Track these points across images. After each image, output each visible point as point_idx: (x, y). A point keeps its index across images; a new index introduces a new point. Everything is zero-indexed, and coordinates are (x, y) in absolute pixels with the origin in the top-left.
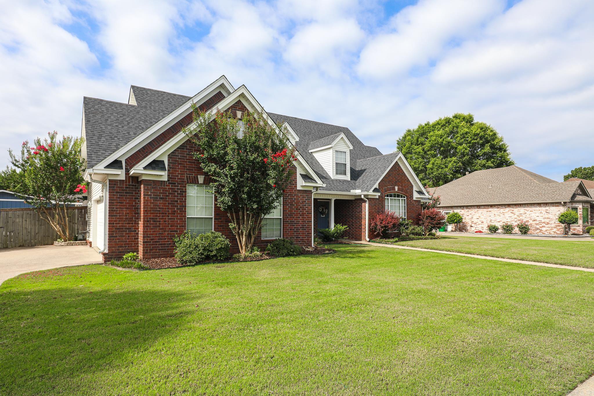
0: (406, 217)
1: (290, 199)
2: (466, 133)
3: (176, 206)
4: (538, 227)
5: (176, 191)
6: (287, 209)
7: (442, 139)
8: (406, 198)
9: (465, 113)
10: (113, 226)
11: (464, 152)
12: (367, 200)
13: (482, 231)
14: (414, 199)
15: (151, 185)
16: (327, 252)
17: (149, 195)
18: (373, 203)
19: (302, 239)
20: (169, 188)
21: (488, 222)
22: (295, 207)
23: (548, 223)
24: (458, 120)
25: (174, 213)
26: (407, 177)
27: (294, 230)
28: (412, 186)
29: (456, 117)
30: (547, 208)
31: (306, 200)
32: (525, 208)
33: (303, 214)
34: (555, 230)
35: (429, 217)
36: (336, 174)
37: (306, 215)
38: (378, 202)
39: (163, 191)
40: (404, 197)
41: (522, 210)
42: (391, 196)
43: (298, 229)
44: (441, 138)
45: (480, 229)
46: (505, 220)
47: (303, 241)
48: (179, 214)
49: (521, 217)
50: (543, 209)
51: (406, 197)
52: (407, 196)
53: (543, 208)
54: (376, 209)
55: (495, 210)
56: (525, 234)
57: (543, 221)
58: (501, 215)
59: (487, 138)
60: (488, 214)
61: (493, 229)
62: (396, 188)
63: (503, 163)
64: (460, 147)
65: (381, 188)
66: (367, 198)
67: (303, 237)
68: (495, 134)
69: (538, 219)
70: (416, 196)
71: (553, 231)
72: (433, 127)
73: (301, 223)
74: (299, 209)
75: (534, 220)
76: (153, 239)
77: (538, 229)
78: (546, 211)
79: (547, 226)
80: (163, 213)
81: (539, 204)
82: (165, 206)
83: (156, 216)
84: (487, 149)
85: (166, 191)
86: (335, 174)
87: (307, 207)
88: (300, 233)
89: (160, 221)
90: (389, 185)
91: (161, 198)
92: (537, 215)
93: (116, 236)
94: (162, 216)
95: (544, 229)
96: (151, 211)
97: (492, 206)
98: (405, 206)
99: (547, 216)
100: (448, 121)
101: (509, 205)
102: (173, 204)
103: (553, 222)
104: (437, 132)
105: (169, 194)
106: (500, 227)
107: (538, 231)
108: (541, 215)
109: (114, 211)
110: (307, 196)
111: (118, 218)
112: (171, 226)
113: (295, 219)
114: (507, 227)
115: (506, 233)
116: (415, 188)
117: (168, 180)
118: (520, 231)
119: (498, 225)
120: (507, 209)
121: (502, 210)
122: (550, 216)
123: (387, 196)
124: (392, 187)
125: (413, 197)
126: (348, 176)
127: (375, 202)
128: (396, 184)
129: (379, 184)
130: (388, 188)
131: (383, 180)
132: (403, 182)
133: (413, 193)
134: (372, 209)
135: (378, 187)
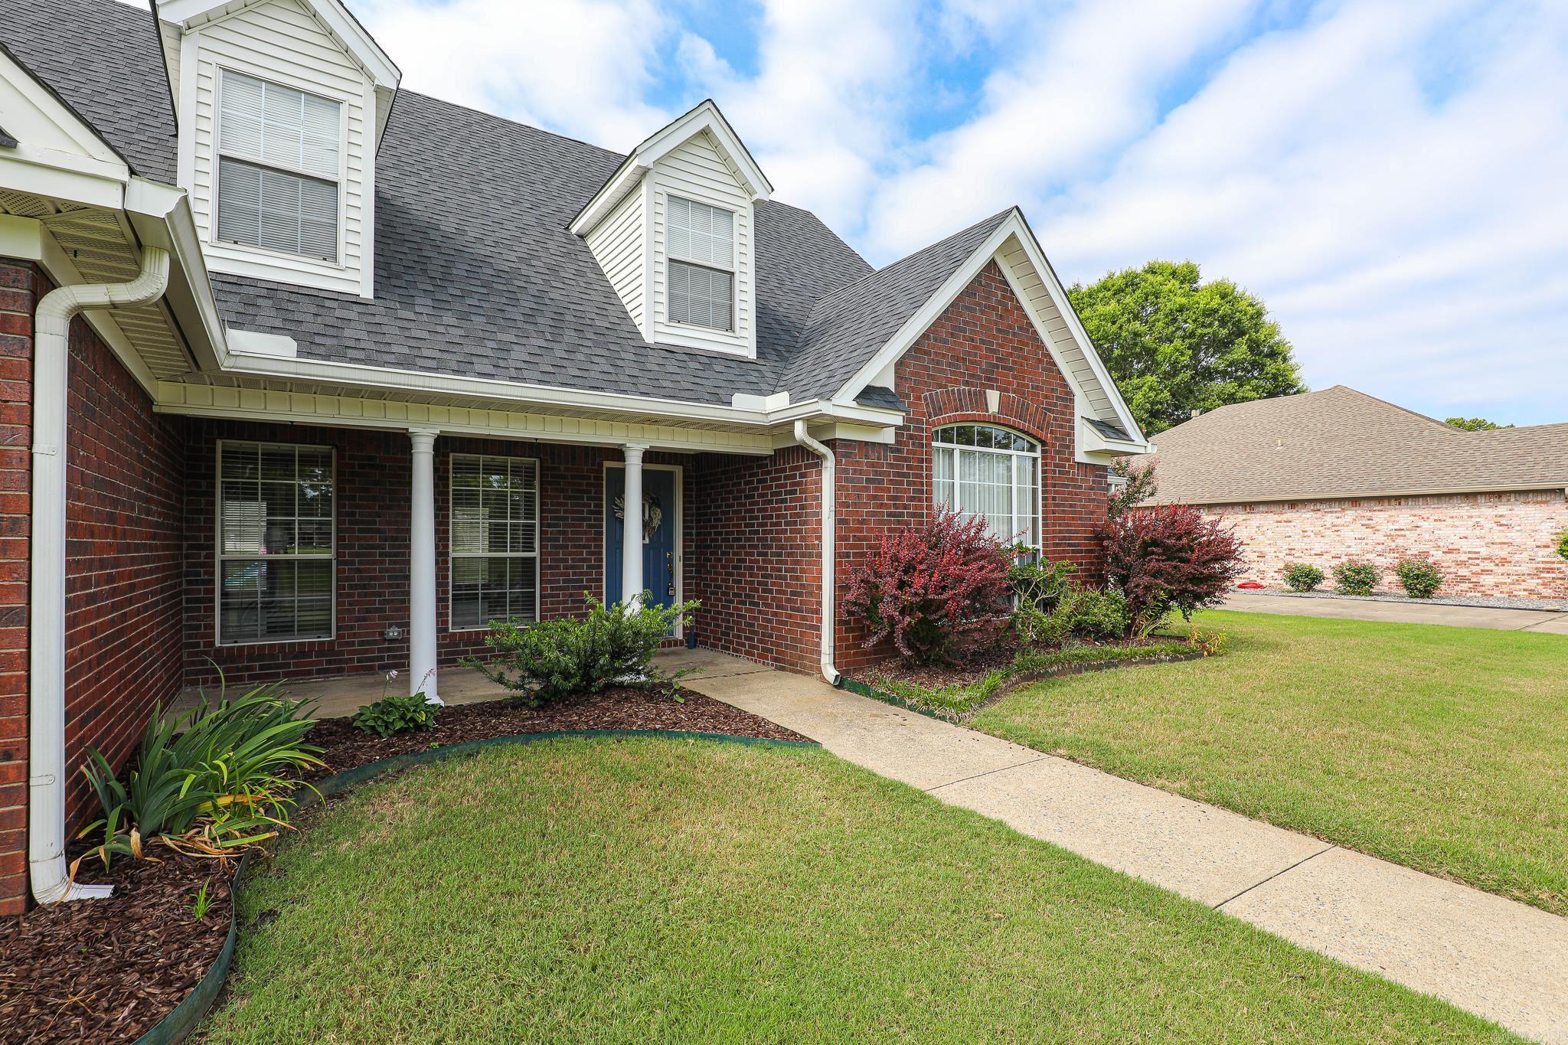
0: (1040, 546)
2: (1181, 309)
4: (1464, 572)
7: (1118, 325)
8: (1038, 454)
9: (1178, 261)
11: (1176, 362)
12: (823, 449)
13: (1259, 581)
14: (1080, 457)
18: (861, 472)
21: (1281, 555)
23: (1504, 561)
24: (1159, 278)
26: (1041, 346)
28: (1068, 397)
29: (1152, 271)
30: (1502, 509)
32: (1413, 512)
34: (1532, 583)
35: (1154, 543)
36: (671, 318)
38: (891, 466)
40: (1032, 448)
41: (1403, 516)
42: (965, 437)
44: (1114, 323)
45: (1253, 578)
46: (1340, 549)
49: (1400, 541)
50: (1486, 512)
51: (1039, 448)
52: (1044, 443)
53: (1483, 509)
54: (881, 506)
55: (1304, 518)
56: (1422, 597)
57: (1484, 552)
58: (1328, 533)
59: (1239, 320)
60: (1284, 528)
61: (1305, 580)
62: (993, 398)
63: (1280, 387)
64: (1167, 348)
65: (913, 390)
66: (831, 444)
68: (1259, 314)
69: (1465, 546)
70: (1086, 442)
71: (1524, 586)
72: (1090, 296)
75: (1450, 551)
77: (1463, 579)
78: (1499, 519)
79: (1501, 569)
81: (1470, 496)
84: (1240, 351)
86: (663, 318)
90: (957, 382)
92: (1462, 532)
95: (1488, 580)
97: (1293, 504)
98: (1034, 491)
99: (1498, 536)
100: (1131, 282)
101: (1355, 501)
103: (1525, 555)
104: (1100, 308)
106: (1328, 573)
107: (1465, 586)
108: (1477, 532)
114: (1358, 573)
115: (1353, 593)
116: (1082, 408)
118: (1406, 587)
119: (1318, 564)
120: (1351, 514)
121: (1330, 517)
122: (1514, 536)
123: (946, 436)
124: (970, 391)
125: (1074, 448)
126: (745, 334)
127: (872, 465)
128: (989, 379)
129: (900, 365)
130: (947, 392)
131: (917, 349)
132: (1024, 371)
133: (1073, 428)
134: (855, 505)
135: (889, 383)
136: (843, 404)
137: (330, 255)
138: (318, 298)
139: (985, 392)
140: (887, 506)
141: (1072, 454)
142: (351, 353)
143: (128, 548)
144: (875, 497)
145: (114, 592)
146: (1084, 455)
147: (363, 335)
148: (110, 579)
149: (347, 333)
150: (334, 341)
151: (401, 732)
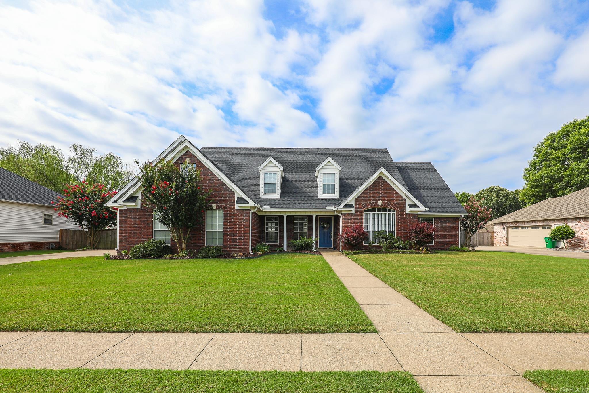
0: (395, 231)
1: (229, 217)
3: (146, 223)
5: (146, 214)
6: (227, 224)
8: (395, 212)
10: (121, 235)
15: (132, 211)
16: (239, 257)
17: (130, 217)
18: (347, 218)
19: (240, 247)
20: (142, 213)
22: (234, 223)
25: (145, 227)
26: (394, 190)
27: (233, 240)
28: (403, 200)
31: (244, 217)
33: (241, 228)
36: (324, 193)
37: (244, 229)
38: (354, 217)
39: (139, 214)
40: (393, 211)
42: (374, 210)
43: (236, 240)
47: (241, 249)
48: (148, 228)
52: (396, 210)
62: (380, 203)
65: (359, 203)
66: (341, 214)
67: (241, 246)
70: (408, 210)
73: (239, 235)
74: (237, 224)
76: (133, 243)
80: (139, 228)
82: (139, 223)
83: (135, 229)
85: (140, 214)
86: (322, 194)
87: (244, 223)
88: (238, 243)
89: (137, 233)
90: (370, 201)
91: (138, 219)
93: (123, 241)
94: (138, 229)
96: (132, 226)
98: (394, 220)
102: (144, 222)
105: (142, 216)
109: (122, 226)
110: (245, 214)
111: (124, 231)
112: (143, 236)
113: (234, 232)
116: (407, 202)
117: (141, 208)
123: (365, 211)
124: (374, 202)
125: (405, 210)
126: (337, 194)
127: (350, 217)
128: (379, 199)
129: (356, 200)
130: (368, 203)
131: (361, 196)
132: (390, 196)
133: (405, 206)
134: (346, 224)
135: (353, 203)
136: (341, 208)
137: (275, 193)
138: (274, 199)
139: (378, 202)
140: (353, 224)
141: (405, 212)
142: (276, 207)
143: (256, 230)
144: (350, 222)
145: (254, 234)
146: (409, 212)
147: (278, 204)
148: (254, 232)
149: (276, 204)
150: (275, 205)
151: (279, 251)
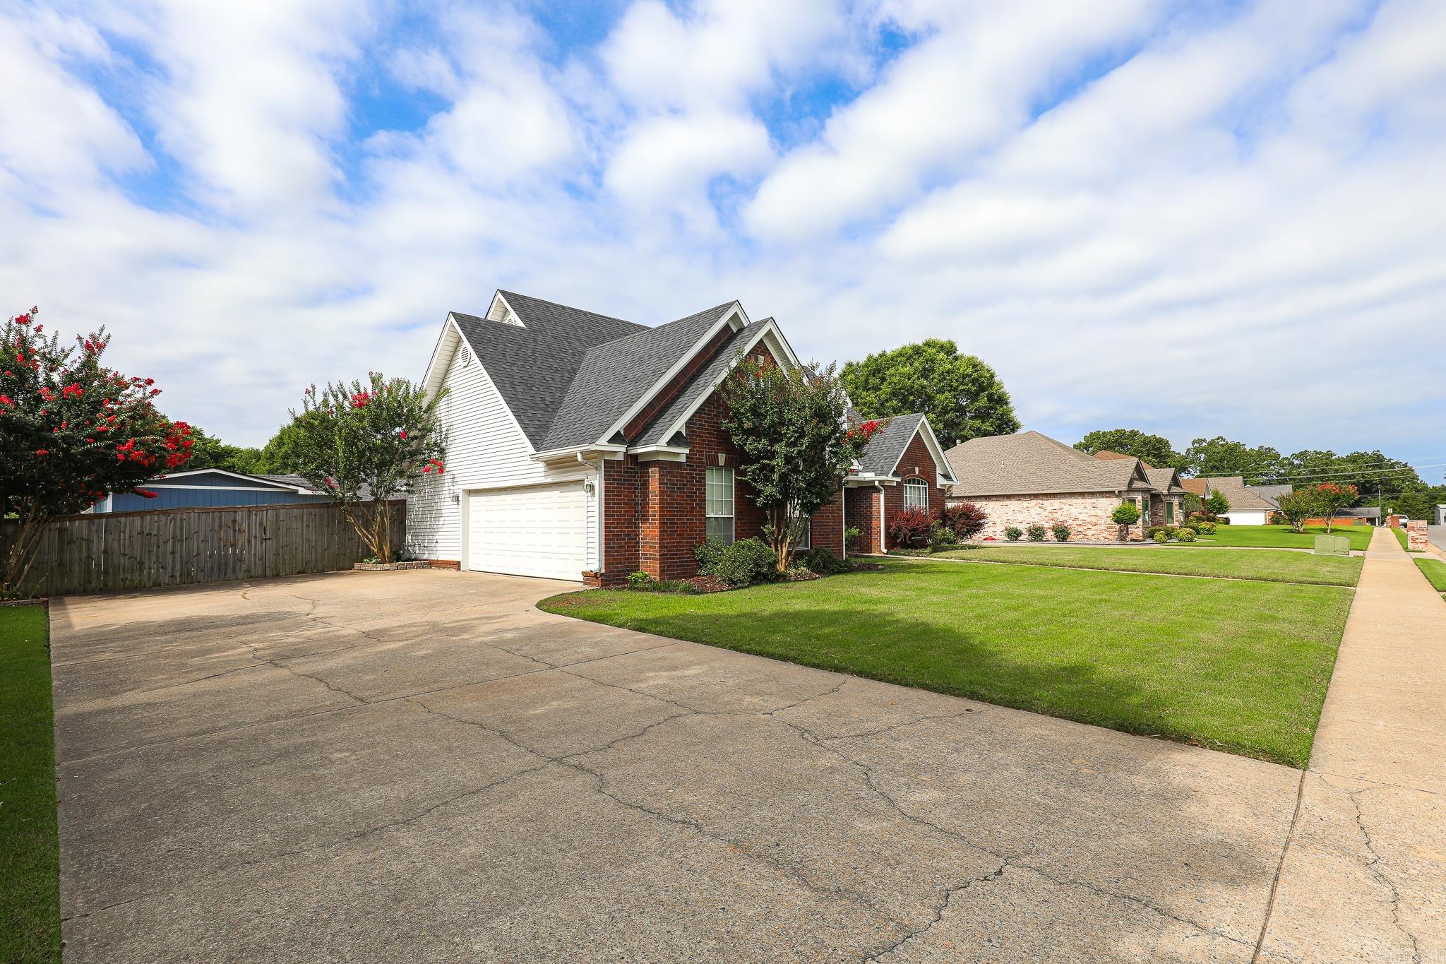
0: (928, 512)
2: (948, 372)
3: (695, 500)
4: (1080, 529)
7: (911, 381)
8: (927, 486)
9: (944, 339)
10: (611, 532)
11: (947, 406)
12: (882, 488)
13: (993, 537)
14: (938, 487)
15: (667, 467)
17: (665, 484)
18: (889, 494)
20: (687, 474)
21: (1004, 523)
23: (1095, 524)
24: (934, 351)
25: (693, 510)
26: (930, 452)
28: (934, 467)
29: (928, 344)
30: (1094, 500)
32: (1062, 501)
33: (833, 511)
34: (1105, 534)
35: (963, 514)
37: (836, 513)
38: (895, 492)
40: (925, 484)
41: (1056, 503)
42: (910, 482)
44: (909, 379)
45: (991, 535)
46: (1030, 520)
48: (698, 512)
49: (1055, 515)
50: (1088, 501)
52: (929, 483)
53: (1087, 500)
54: (893, 504)
55: (1013, 504)
56: (1063, 541)
57: (1088, 520)
58: (1024, 511)
59: (983, 382)
60: (1005, 509)
61: (1014, 535)
63: (1006, 426)
64: (942, 397)
65: (901, 469)
66: (883, 486)
68: (992, 376)
69: (1081, 517)
70: (940, 481)
71: (1103, 535)
72: (892, 359)
73: (832, 526)
74: (830, 504)
75: (1075, 520)
76: (670, 551)
77: (1080, 533)
78: (1093, 504)
79: (1094, 528)
80: (680, 511)
81: (1082, 494)
82: (682, 500)
83: (674, 515)
84: (983, 402)
85: (684, 477)
88: (830, 541)
89: (677, 523)
90: (910, 466)
91: (678, 488)
92: (1080, 511)
94: (680, 516)
95: (1089, 533)
96: (667, 508)
97: (1009, 497)
98: (926, 498)
99: (1093, 512)
100: (917, 351)
101: (1036, 496)
102: (692, 497)
103: (1103, 521)
104: (901, 370)
105: (687, 481)
106: (1024, 531)
107: (1081, 536)
108: (1085, 511)
109: (612, 508)
112: (690, 531)
113: (824, 519)
114: (1037, 531)
115: (1035, 540)
116: (938, 470)
117: (687, 461)
118: (1057, 537)
119: (1022, 527)
120: (1034, 502)
121: (1025, 504)
122: (1099, 512)
123: (907, 482)
124: (912, 470)
125: (936, 484)
127: (892, 492)
128: (916, 464)
130: (906, 469)
132: (923, 460)
133: (936, 477)
134: (888, 502)
135: (897, 469)
136: (890, 477)
139: (915, 468)
144: (892, 501)
146: (940, 486)
